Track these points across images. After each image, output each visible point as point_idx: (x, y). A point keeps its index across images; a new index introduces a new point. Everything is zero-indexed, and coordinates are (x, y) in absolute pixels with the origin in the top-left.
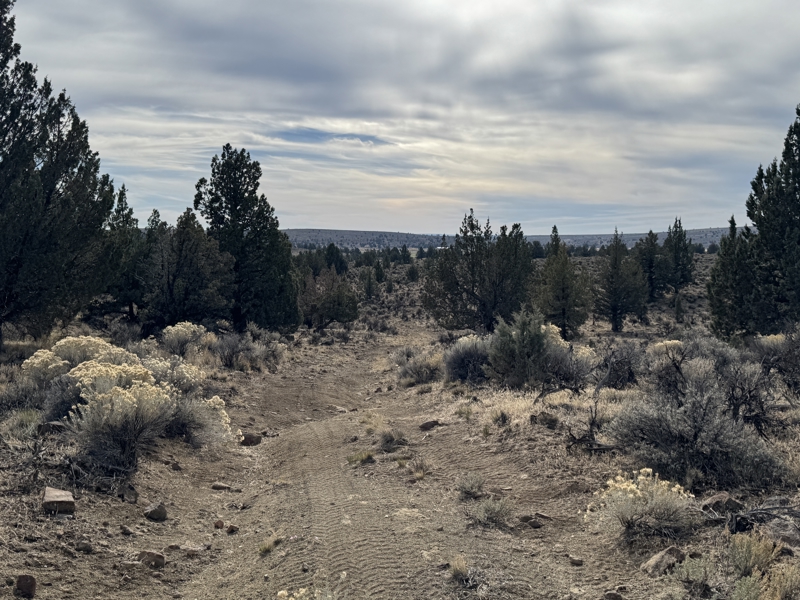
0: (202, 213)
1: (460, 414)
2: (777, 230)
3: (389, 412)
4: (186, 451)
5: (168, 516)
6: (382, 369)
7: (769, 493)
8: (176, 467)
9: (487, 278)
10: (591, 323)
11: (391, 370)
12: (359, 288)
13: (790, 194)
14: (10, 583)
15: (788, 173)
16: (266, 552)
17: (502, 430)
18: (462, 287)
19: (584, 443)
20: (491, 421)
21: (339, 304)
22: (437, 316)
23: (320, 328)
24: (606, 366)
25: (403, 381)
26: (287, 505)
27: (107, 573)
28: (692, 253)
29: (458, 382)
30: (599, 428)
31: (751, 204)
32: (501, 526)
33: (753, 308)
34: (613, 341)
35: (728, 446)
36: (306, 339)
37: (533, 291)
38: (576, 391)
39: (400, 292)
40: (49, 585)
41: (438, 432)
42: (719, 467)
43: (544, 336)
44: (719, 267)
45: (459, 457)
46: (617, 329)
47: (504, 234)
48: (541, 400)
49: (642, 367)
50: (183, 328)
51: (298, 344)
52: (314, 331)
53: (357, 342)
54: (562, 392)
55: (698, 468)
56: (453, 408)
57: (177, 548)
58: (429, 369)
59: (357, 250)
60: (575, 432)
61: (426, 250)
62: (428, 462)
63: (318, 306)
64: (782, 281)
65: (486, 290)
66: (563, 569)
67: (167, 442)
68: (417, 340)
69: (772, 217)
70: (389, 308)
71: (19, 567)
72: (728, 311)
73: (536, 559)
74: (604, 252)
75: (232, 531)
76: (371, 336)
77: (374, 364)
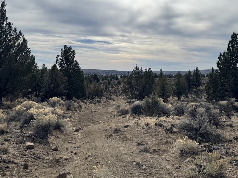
0: (58, 65)
1: (135, 123)
2: (225, 71)
3: (115, 123)
4: (60, 133)
5: (58, 150)
6: (112, 111)
7: (219, 143)
8: (58, 137)
9: (141, 84)
10: (172, 97)
11: (114, 111)
12: (103, 87)
13: (229, 61)
14: (22, 166)
15: (229, 55)
16: (86, 158)
17: (147, 127)
18: (134, 87)
19: (170, 131)
20: (144, 125)
21: (98, 92)
22: (126, 95)
23: (92, 99)
24: (176, 110)
25: (118, 114)
26: (90, 147)
27: (45, 164)
28: (201, 77)
29: (134, 114)
30: (174, 126)
31: (218, 63)
32: (148, 152)
33: (219, 93)
34: (178, 103)
35: (208, 131)
36: (88, 102)
37: (155, 88)
38: (167, 117)
39: (115, 88)
40: (31, 166)
41: (129, 128)
42: (206, 137)
43: (159, 101)
44: (209, 82)
45: (136, 135)
46: (179, 99)
47: (146, 71)
48: (158, 119)
49: (186, 110)
50: (55, 99)
51: (86, 103)
52: (91, 100)
53: (103, 103)
54: (164, 117)
55: (200, 137)
56: (133, 122)
57: (62, 158)
58: (126, 111)
59: (102, 76)
60: (167, 128)
61: (123, 76)
62: (127, 136)
63: (92, 92)
64: (227, 86)
65: (141, 88)
66: (165, 162)
67: (55, 130)
68: (120, 102)
69: (224, 67)
70: (112, 93)
71: (23, 162)
72: (211, 94)
73: (157, 160)
74: (176, 76)
75: (76, 154)
76: (107, 101)
77: (109, 109)
